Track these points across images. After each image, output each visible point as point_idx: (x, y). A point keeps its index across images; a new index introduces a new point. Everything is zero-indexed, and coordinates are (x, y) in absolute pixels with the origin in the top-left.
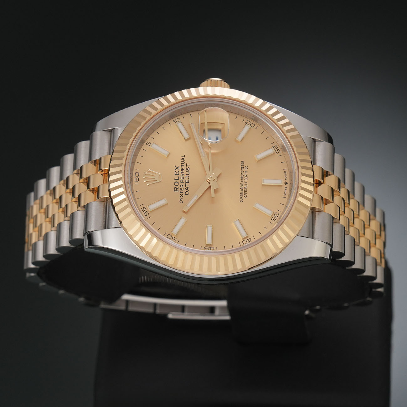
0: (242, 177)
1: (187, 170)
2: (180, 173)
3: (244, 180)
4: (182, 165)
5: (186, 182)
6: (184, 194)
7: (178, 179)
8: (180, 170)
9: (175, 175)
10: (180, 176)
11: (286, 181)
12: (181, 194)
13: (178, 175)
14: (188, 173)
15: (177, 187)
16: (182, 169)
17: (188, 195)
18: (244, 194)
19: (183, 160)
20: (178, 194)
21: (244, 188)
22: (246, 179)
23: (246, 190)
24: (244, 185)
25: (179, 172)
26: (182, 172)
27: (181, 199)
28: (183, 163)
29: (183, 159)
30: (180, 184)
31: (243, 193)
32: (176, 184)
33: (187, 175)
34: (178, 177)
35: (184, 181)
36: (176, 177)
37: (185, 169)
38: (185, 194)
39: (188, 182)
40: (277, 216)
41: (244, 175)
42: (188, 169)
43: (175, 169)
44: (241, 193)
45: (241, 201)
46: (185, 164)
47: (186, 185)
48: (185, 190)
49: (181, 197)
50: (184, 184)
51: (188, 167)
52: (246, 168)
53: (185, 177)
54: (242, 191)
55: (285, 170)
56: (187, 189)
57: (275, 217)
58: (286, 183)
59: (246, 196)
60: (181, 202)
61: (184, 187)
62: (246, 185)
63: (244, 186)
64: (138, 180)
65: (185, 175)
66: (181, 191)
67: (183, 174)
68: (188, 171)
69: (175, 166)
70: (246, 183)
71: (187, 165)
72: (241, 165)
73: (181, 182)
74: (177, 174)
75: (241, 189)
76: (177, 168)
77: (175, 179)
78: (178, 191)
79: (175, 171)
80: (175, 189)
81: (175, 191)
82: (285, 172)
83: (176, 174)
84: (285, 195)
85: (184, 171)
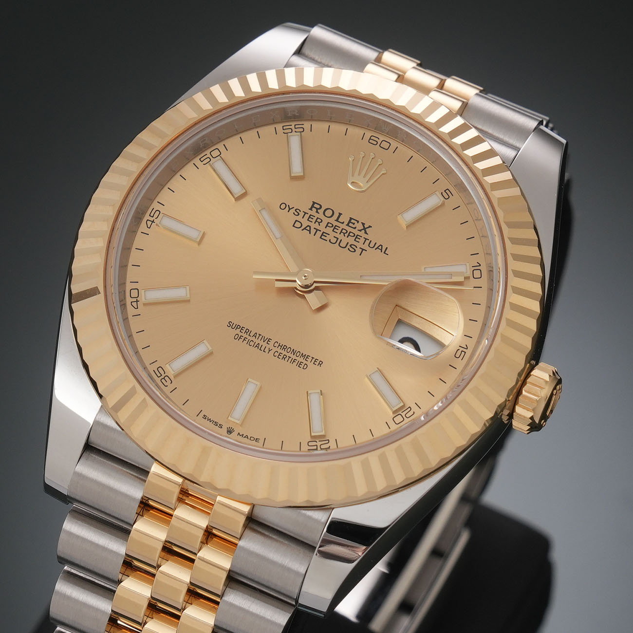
0: (284, 347)
1: (351, 246)
2: (349, 229)
3: (275, 349)
4: (368, 242)
5: (323, 232)
6: (299, 218)
7: (337, 220)
8: (356, 232)
9: (351, 219)
10: (344, 226)
11: (234, 434)
12: (302, 214)
13: (348, 225)
14: (343, 244)
15: (320, 211)
16: (357, 237)
17: (294, 226)
18: (245, 335)
19: (378, 248)
20: (305, 207)
21: (258, 341)
22: (276, 354)
23: (252, 343)
24: (265, 344)
25: (355, 228)
26: (351, 234)
27: (290, 209)
28: (372, 245)
29: (380, 247)
30: (326, 220)
31: (247, 336)
32: (329, 213)
33: (338, 241)
34: (343, 223)
35: (329, 230)
36: (345, 219)
37: (355, 243)
38: (296, 221)
39: (323, 237)
40: (163, 380)
41: (288, 355)
42: (351, 249)
43: (363, 224)
44: (248, 331)
45: (230, 324)
46: (366, 247)
47: (317, 230)
48: (305, 223)
49: (293, 211)
50: (322, 227)
51: (358, 251)
52: (303, 364)
53: (337, 235)
54: (252, 334)
55: (261, 441)
56: (308, 229)
57: (162, 377)
58: (230, 431)
59: (238, 337)
60: (283, 206)
61: (313, 226)
62: (262, 349)
63: (261, 343)
64: (371, 141)
65: (341, 237)
66: (307, 216)
67: (346, 235)
68: (348, 246)
69: (370, 227)
70: (267, 350)
71: (363, 250)
72: (313, 358)
73: (328, 223)
74: (350, 222)
75: (258, 335)
76: (365, 229)
77: (340, 214)
78: (311, 209)
79: (358, 222)
80: (318, 207)
81: (314, 203)
82: (257, 440)
83: (352, 221)
84: (205, 417)
85: (351, 240)
